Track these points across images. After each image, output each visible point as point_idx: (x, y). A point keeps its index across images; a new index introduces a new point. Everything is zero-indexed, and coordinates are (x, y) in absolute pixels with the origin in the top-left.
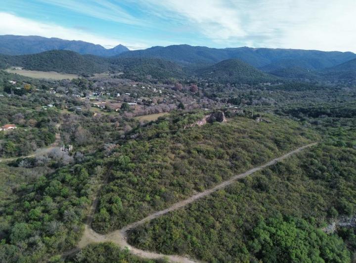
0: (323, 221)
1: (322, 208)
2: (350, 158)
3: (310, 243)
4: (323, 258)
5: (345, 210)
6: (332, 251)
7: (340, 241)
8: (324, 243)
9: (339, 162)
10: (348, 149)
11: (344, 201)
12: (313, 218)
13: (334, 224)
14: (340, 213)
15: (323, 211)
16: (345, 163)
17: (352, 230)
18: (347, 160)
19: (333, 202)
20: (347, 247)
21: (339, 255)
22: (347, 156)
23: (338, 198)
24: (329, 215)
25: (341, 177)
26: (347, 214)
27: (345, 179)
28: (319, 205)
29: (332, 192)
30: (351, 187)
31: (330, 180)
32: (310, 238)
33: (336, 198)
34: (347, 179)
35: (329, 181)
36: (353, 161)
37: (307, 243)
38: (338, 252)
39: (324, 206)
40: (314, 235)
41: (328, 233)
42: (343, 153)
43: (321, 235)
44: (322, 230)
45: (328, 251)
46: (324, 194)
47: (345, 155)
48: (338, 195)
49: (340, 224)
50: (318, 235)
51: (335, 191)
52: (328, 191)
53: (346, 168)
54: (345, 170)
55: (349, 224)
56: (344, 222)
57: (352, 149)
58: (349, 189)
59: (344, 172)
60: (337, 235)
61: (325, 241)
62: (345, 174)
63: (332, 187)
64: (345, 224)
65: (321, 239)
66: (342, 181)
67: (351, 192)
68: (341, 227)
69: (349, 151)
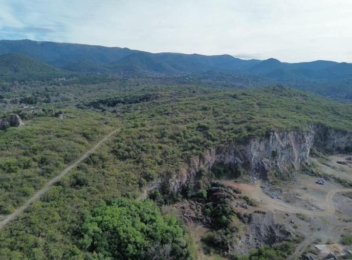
0: (137, 192)
1: (135, 182)
2: (145, 135)
3: (131, 215)
4: (144, 222)
5: (150, 177)
6: (148, 213)
7: (151, 203)
8: (142, 210)
9: (139, 140)
10: (143, 128)
11: (148, 171)
12: (130, 193)
13: (145, 191)
14: (148, 181)
15: (136, 184)
16: (142, 140)
17: (158, 191)
18: (143, 137)
19: (142, 174)
20: (157, 205)
21: (153, 214)
22: (143, 134)
23: (144, 169)
24: (141, 185)
25: (143, 152)
26: (152, 179)
27: (146, 153)
28: (132, 181)
29: (139, 166)
30: (150, 158)
31: (135, 157)
32: (131, 210)
33: (143, 169)
34: (146, 152)
35: (135, 158)
36: (148, 137)
37: (130, 216)
38: (152, 212)
39: (135, 180)
40: (133, 207)
41: (143, 200)
42: (140, 132)
43: (138, 204)
44: (138, 201)
45: (145, 215)
46: (134, 170)
47: (142, 133)
48: (143, 167)
49: (150, 190)
50: (136, 205)
51: (141, 164)
52: (136, 166)
53: (144, 144)
54: (144, 146)
55: (155, 186)
56: (152, 186)
57: (145, 128)
58: (150, 159)
59: (144, 148)
60: (149, 199)
61: (142, 207)
62: (145, 148)
63: (138, 162)
64: (152, 188)
65: (139, 208)
66: (144, 154)
67: (151, 162)
68: (150, 192)
69: (144, 130)
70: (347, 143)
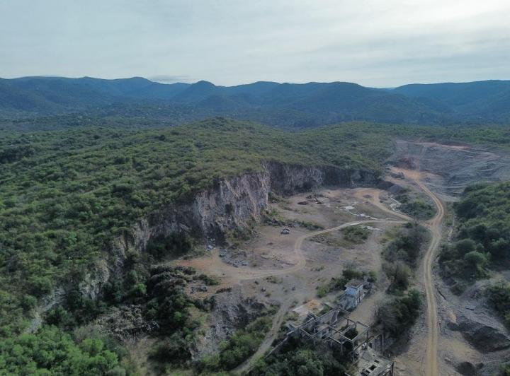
0: (21, 321)
1: (13, 306)
2: (18, 220)
3: (17, 364)
4: (44, 367)
5: (42, 289)
6: (50, 348)
7: (53, 331)
8: (36, 348)
9: (6, 233)
10: (11, 210)
11: (36, 279)
12: (6, 327)
13: (37, 315)
14: (38, 297)
15: (15, 309)
16: (14, 231)
17: (61, 307)
18: (15, 225)
19: (24, 288)
20: (65, 331)
21: (60, 347)
22: (13, 220)
23: (27, 279)
24: (26, 307)
25: (19, 251)
26: (47, 292)
27: (25, 251)
28: (6, 305)
29: (15, 277)
30: (36, 257)
31: (5, 262)
32: (15, 356)
33: (25, 280)
34: (26, 249)
35: (4, 265)
36: (23, 223)
37: (13, 367)
38: (57, 344)
39: (14, 302)
40: (18, 349)
41: (36, 331)
42: (5, 218)
43: (27, 341)
44: (25, 335)
45: (45, 353)
46: (7, 286)
47: (11, 219)
48: (25, 276)
49: (45, 310)
50: (22, 344)
51: (19, 272)
52: (10, 278)
53: (19, 236)
54: (19, 240)
55: (54, 303)
56: (48, 304)
57: (15, 209)
58: (35, 260)
59: (19, 243)
60: (46, 326)
61: (36, 344)
62: (21, 243)
63: (12, 270)
64: (50, 306)
65: (30, 346)
66: (22, 255)
67: (39, 264)
68: (47, 313)
69: (12, 213)
70: (304, 179)
